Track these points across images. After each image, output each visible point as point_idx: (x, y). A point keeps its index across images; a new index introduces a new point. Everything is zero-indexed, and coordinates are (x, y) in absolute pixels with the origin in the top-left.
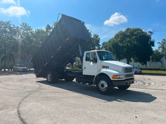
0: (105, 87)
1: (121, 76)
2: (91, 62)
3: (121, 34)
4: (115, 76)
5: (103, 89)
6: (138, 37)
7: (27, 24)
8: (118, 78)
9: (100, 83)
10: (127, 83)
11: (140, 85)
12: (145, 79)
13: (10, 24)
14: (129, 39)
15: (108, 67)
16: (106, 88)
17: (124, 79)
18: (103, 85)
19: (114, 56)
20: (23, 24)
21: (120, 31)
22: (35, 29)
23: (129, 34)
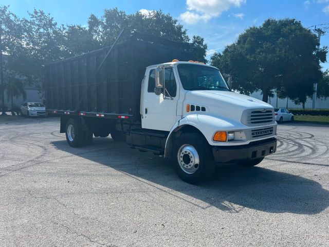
0: (192, 164)
1: (238, 136)
2: (158, 94)
3: (251, 33)
4: (220, 134)
5: (188, 169)
6: (290, 39)
7: (46, 14)
8: (229, 141)
9: (181, 151)
10: (254, 153)
11: (290, 152)
12: (301, 135)
13: (7, 13)
14: (269, 45)
15: (204, 109)
16: (196, 166)
17: (247, 143)
18: (187, 159)
19: (226, 79)
20: (36, 13)
21: (251, 28)
22: (63, 25)
23: (270, 34)
